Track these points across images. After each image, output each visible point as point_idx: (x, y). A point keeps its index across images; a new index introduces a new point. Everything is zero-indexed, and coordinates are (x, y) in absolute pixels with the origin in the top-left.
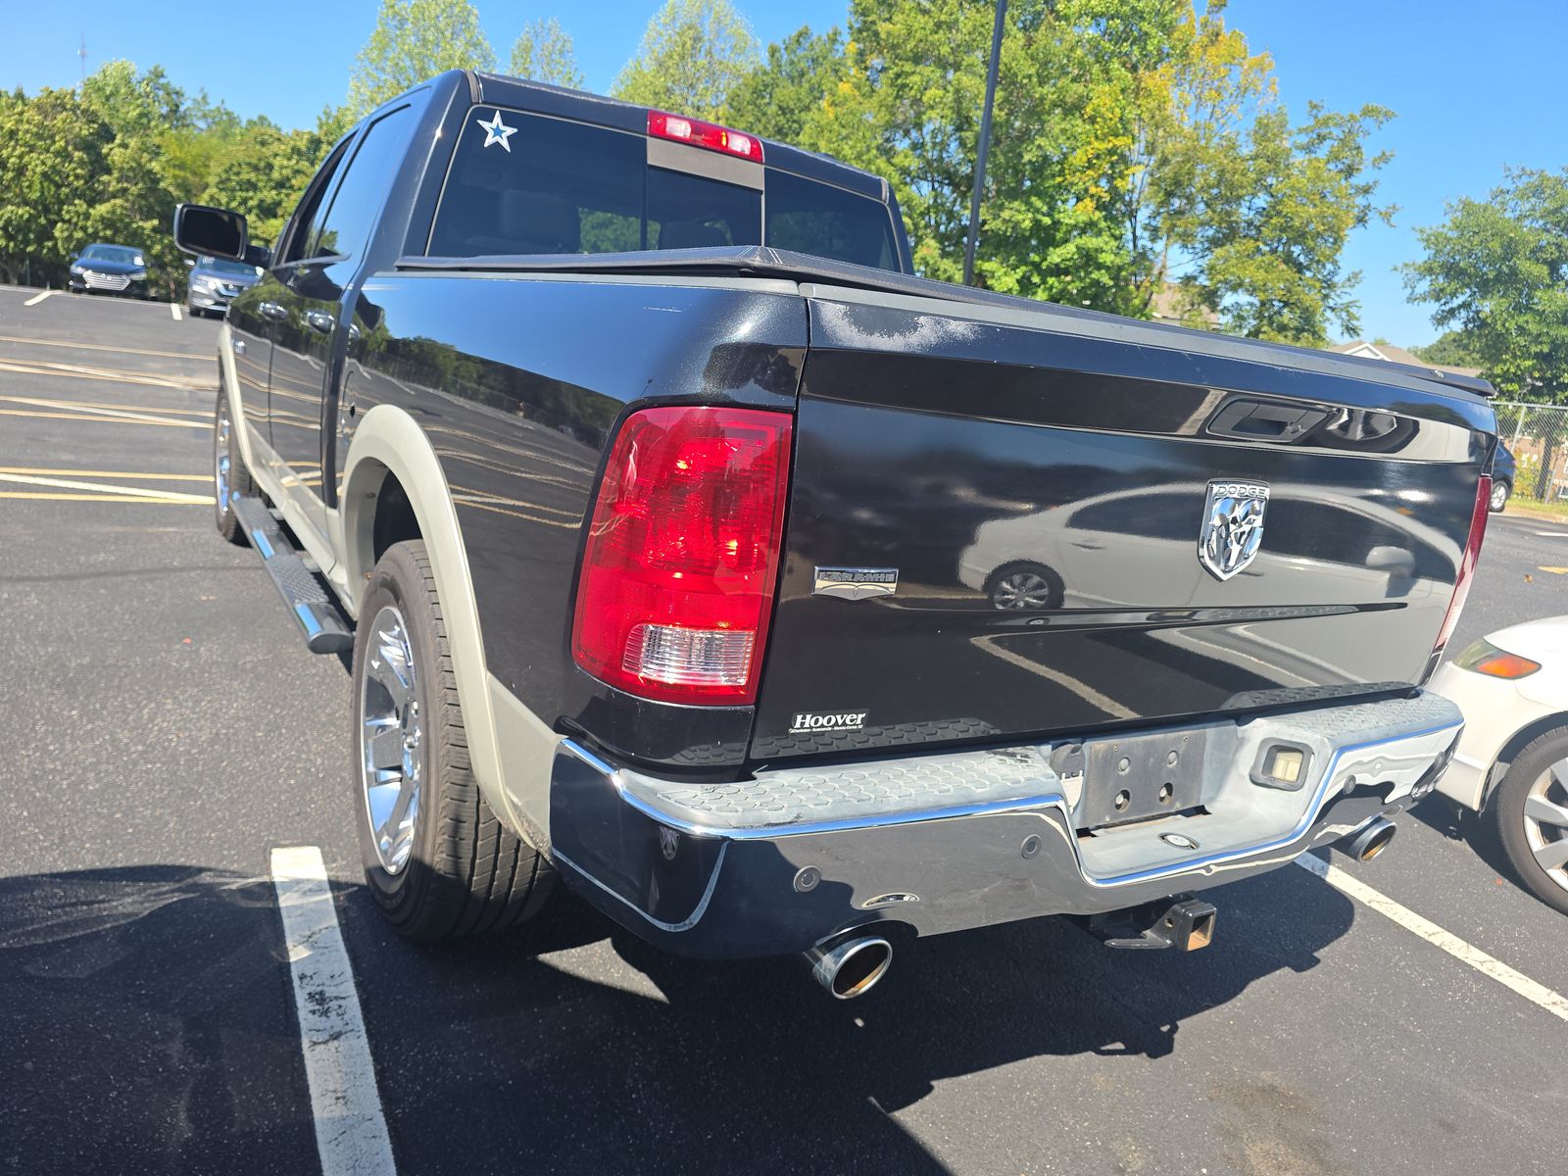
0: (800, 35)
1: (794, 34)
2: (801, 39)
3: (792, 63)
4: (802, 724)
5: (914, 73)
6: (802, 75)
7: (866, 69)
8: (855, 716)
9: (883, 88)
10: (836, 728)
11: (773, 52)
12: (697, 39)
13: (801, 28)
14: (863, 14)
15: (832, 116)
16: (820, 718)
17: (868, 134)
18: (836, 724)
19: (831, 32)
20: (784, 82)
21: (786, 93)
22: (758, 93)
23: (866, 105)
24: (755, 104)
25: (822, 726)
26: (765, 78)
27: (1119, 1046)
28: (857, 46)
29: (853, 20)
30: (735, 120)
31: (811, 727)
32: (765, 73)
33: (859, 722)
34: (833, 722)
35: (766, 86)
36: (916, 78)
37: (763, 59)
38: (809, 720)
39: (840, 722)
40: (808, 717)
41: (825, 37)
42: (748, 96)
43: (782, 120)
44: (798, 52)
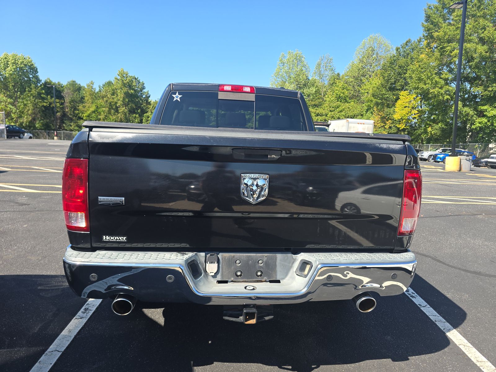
0: (407, 42)
1: (405, 42)
2: (407, 43)
3: (404, 51)
4: (106, 238)
5: (447, 46)
6: (408, 54)
7: (430, 48)
8: (123, 238)
9: (437, 54)
10: (117, 240)
11: (397, 49)
12: (373, 50)
13: (407, 40)
14: (428, 30)
15: (418, 66)
16: (111, 237)
17: (432, 70)
18: (117, 239)
19: (419, 39)
20: (401, 58)
21: (402, 61)
22: (391, 63)
23: (431, 60)
24: (391, 67)
25: (112, 239)
26: (394, 58)
27: (290, 367)
28: (426, 41)
29: (425, 33)
30: (384, 73)
31: (109, 239)
32: (394, 56)
33: (124, 239)
34: (116, 239)
35: (395, 61)
36: (448, 48)
37: (394, 52)
38: (108, 238)
39: (118, 239)
40: (107, 237)
41: (416, 41)
42: (388, 65)
43: (400, 70)
44: (406, 48)
